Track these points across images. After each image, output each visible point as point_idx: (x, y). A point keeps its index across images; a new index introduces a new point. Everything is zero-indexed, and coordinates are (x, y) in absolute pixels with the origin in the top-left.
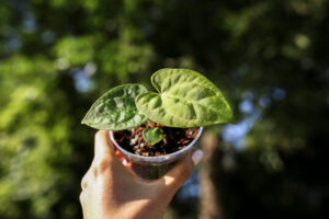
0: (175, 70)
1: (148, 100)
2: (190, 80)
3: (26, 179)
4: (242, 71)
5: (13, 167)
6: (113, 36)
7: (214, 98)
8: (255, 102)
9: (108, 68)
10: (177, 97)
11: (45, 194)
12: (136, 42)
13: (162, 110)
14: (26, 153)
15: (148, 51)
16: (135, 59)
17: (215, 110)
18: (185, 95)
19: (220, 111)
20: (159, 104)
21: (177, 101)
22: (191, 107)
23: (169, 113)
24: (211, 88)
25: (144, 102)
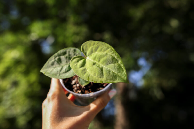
0: (96, 42)
1: (78, 61)
3: (13, 105)
4: (140, 41)
5: (5, 98)
6: (64, 20)
8: (147, 59)
9: (61, 39)
10: (95, 61)
11: (24, 114)
12: (78, 24)
13: (85, 70)
14: (13, 90)
15: (84, 30)
16: (77, 34)
20: (83, 64)
21: (94, 64)
24: (116, 57)
25: (75, 63)
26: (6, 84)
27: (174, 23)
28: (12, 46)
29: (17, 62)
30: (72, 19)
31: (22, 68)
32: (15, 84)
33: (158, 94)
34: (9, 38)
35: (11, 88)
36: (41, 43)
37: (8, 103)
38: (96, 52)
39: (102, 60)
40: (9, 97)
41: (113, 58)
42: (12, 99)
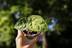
1: (29, 24)
2: (39, 19)
3: (4, 37)
7: (44, 24)
9: (22, 13)
11: (9, 41)
12: (29, 7)
13: (32, 27)
14: (5, 32)
15: (31, 9)
16: (28, 11)
17: (44, 27)
18: (37, 23)
19: (46, 28)
20: (31, 25)
21: (36, 24)
22: (39, 27)
23: (34, 27)
24: (44, 21)
25: (28, 24)
26: (2, 29)
27: (65, 7)
28: (4, 15)
29: (6, 21)
30: (27, 5)
31: (8, 24)
32: (5, 30)
33: (59, 33)
34: (3, 12)
35: (4, 31)
36: (15, 14)
37: (3, 37)
38: (36, 20)
39: (38, 23)
40: (3, 35)
41: (43, 22)
42: (4, 35)
